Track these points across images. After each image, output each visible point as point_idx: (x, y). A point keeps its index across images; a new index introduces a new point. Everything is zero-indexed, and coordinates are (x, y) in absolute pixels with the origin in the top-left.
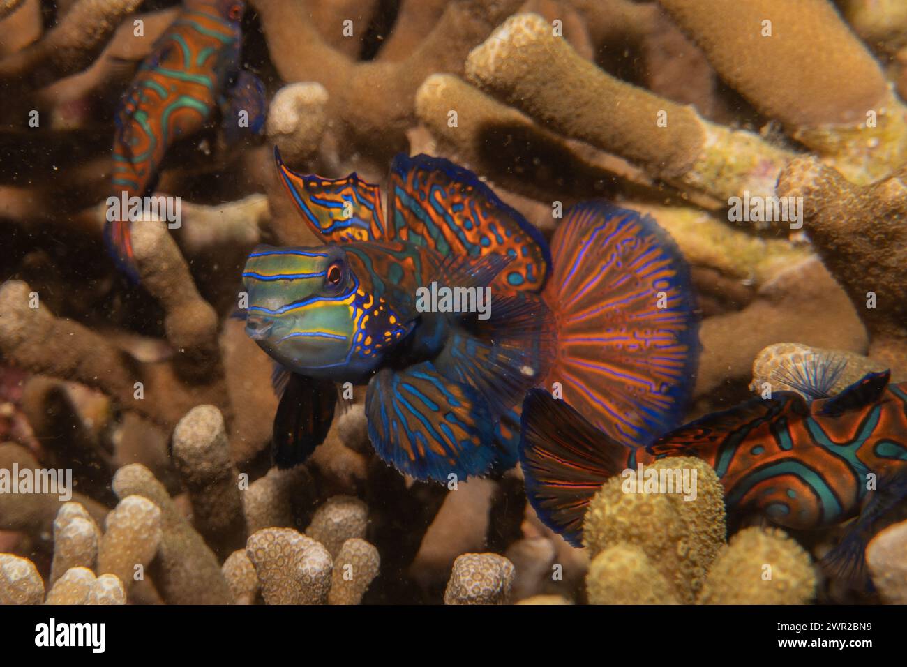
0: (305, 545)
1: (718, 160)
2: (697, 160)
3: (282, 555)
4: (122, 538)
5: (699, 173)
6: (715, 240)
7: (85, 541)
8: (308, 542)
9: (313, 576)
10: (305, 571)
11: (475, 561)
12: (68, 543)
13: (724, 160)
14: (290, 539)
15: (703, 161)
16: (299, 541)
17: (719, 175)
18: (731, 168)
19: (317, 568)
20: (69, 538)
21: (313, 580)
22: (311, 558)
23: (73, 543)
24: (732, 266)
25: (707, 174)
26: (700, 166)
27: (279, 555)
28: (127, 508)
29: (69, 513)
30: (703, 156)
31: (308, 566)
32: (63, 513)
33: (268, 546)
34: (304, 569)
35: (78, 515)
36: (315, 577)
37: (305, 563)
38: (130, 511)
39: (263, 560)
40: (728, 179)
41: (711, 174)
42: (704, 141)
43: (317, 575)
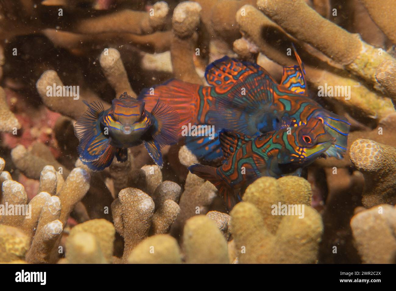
0: (144, 197)
1: (366, 60)
2: (356, 58)
3: (133, 200)
4: (71, 185)
5: (356, 64)
6: (362, 96)
7: (51, 182)
8: (146, 196)
9: (144, 210)
10: (141, 208)
11: (215, 215)
12: (44, 182)
13: (368, 60)
14: (138, 194)
15: (359, 59)
16: (142, 195)
17: (365, 66)
18: (371, 64)
19: (146, 207)
20: (45, 180)
21: (144, 212)
22: (144, 203)
23: (46, 182)
24: (368, 109)
25: (360, 65)
26: (357, 61)
27: (131, 200)
28: (76, 172)
29: (47, 170)
30: (359, 57)
31: (143, 206)
32: (45, 169)
33: (128, 196)
34: (140, 207)
35: (51, 171)
36: (145, 211)
37: (142, 204)
38: (76, 174)
39: (124, 201)
40: (369, 69)
41: (362, 65)
42: (361, 50)
43: (146, 210)
